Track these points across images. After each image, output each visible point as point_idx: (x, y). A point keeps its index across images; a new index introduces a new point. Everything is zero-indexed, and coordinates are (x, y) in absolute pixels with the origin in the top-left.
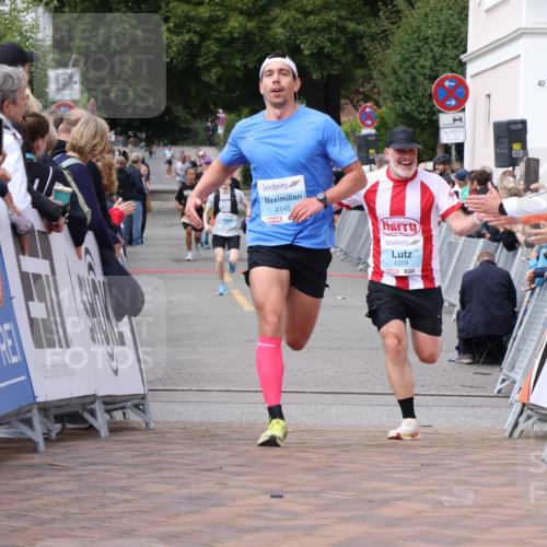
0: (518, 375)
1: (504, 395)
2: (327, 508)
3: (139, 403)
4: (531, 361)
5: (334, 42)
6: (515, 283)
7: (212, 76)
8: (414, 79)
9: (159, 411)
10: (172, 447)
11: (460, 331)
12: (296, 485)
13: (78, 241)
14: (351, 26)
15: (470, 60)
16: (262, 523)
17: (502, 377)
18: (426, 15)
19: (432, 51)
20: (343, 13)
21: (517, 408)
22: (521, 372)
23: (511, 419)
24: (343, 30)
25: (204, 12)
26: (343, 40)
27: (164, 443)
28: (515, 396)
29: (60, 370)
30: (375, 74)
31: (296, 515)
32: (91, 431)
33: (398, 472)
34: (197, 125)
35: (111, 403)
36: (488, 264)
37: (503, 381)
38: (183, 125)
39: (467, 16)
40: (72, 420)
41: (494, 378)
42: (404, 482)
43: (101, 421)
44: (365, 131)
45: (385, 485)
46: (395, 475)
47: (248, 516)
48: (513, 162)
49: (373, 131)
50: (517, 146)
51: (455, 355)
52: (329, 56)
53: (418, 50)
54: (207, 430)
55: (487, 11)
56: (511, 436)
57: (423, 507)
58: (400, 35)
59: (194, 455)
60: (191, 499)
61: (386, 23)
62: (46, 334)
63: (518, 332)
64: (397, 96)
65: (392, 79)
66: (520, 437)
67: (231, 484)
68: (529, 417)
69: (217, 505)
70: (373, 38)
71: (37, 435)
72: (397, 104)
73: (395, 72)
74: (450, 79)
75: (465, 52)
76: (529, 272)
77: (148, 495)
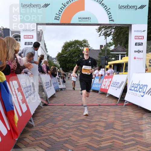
3: (65, 88)
7: (70, 68)
9: (66, 89)
13: (61, 78)
25: (69, 64)
27: (67, 91)
29: (60, 86)
32: (62, 90)
35: (64, 88)
40: (61, 89)
43: (63, 89)
62: (60, 84)
71: (59, 90)
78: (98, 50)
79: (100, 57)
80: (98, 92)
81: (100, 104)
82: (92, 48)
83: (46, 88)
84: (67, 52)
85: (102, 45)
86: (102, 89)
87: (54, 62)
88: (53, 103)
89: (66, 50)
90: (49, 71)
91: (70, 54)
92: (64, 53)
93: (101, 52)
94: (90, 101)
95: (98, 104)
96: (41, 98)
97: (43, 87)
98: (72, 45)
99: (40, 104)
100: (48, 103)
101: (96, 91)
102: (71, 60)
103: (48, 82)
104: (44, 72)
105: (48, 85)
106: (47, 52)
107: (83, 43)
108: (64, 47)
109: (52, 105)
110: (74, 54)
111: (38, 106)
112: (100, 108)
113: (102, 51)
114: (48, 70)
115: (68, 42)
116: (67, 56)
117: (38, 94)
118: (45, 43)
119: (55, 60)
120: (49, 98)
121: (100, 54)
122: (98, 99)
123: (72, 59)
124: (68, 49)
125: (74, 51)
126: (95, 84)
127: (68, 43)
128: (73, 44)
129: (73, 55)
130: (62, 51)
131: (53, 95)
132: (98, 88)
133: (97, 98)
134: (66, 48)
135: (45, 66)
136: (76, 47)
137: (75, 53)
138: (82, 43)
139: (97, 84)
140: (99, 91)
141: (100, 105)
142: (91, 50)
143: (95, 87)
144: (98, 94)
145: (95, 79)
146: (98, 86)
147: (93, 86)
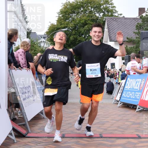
0: (114, 96)
1: (112, 98)
4: (116, 94)
6: (114, 84)
11: (107, 90)
23: (114, 101)
28: (114, 98)
36: (110, 81)
41: (111, 96)
48: (113, 68)
50: (114, 66)
51: (106, 93)
56: (113, 104)
63: (114, 90)
66: (115, 104)
68: (116, 101)
69: (75, 113)
76: (115, 82)
77: (66, 112)
78: (134, 19)
79: (138, 34)
80: (136, 109)
81: (140, 134)
82: (121, 15)
83: (24, 99)
84: (68, 24)
85: (144, 9)
86: (142, 102)
87: (42, 45)
88: (39, 131)
89: (66, 19)
90: (31, 64)
91: (75, 27)
92: (63, 26)
93: (140, 22)
94: (119, 127)
95: (135, 134)
96: (13, 120)
97: (18, 97)
98: (79, 8)
99: (11, 134)
100: (28, 132)
101: (132, 105)
102: (76, 39)
103: (29, 86)
104: (20, 66)
105: (28, 92)
106: (27, 22)
107: (103, 5)
108: (62, 12)
109: (36, 135)
110: (83, 27)
111: (6, 139)
112: (140, 145)
113: (143, 21)
114: (30, 62)
115: (71, 2)
116: (68, 30)
117: (7, 112)
118: (22, 5)
119: (43, 40)
120: (29, 120)
121: (139, 27)
122: (134, 123)
123: (79, 38)
124: (71, 17)
125: (84, 21)
126: (129, 91)
127: (71, 5)
128: (82, 6)
129: (82, 30)
130: (59, 21)
131: (38, 114)
132: (136, 99)
133: (133, 121)
134: (66, 14)
135: (23, 54)
136: (87, 12)
137: (86, 24)
138: (100, 5)
139: (132, 91)
140: (138, 107)
141: (139, 137)
142: (120, 18)
143: (128, 97)
144: (136, 111)
145: (129, 80)
146: (135, 95)
147: (124, 95)
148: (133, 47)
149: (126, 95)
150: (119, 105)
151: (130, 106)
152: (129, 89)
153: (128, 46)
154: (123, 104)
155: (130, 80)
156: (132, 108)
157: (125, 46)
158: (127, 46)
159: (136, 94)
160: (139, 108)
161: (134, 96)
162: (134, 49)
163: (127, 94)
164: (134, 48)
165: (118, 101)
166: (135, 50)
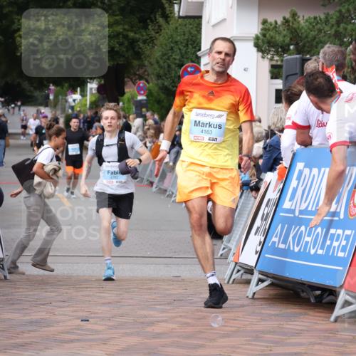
0: (232, 245)
1: (224, 257)
2: (116, 327)
4: (240, 237)
5: (121, 44)
8: (169, 66)
10: (21, 290)
12: (97, 313)
14: (131, 34)
15: (203, 55)
16: (76, 337)
17: (223, 246)
18: (177, 28)
19: (180, 49)
20: (126, 27)
21: (232, 265)
22: (235, 243)
23: (229, 272)
24: (126, 37)
26: (126, 43)
27: (15, 288)
28: (231, 258)
30: (146, 63)
31: (97, 332)
33: (160, 305)
34: (37, 94)
37: (224, 249)
38: (29, 94)
39: (201, 29)
41: (218, 247)
42: (163, 311)
44: (140, 98)
45: (152, 313)
46: (158, 307)
47: (68, 333)
49: (144, 98)
52: (117, 52)
53: (172, 49)
54: (42, 280)
55: (213, 26)
56: (228, 282)
57: (174, 326)
58: (161, 40)
59: (34, 295)
60: (31, 323)
61: (153, 32)
64: (159, 77)
65: (156, 66)
66: (233, 283)
67: (56, 313)
68: (239, 271)
70: (145, 42)
72: (160, 81)
73: (158, 62)
74: (191, 67)
75: (200, 50)
80: (332, 305)
101: (313, 287)
126: (300, 222)
132: (329, 258)
140: (342, 296)
143: (296, 249)
144: (332, 318)
145: (301, 172)
146: (328, 242)
147: (275, 239)
148: (323, 16)
149: (285, 242)
150: (253, 288)
151: (303, 295)
152: (301, 212)
153: (300, 14)
154: (272, 285)
155: (307, 171)
156: (313, 300)
157: (288, 16)
158: (294, 15)
159: (333, 235)
160: (347, 303)
161: (322, 248)
162: (327, 28)
163: (290, 238)
164: (327, 21)
165: (250, 271)
166: (333, 32)
